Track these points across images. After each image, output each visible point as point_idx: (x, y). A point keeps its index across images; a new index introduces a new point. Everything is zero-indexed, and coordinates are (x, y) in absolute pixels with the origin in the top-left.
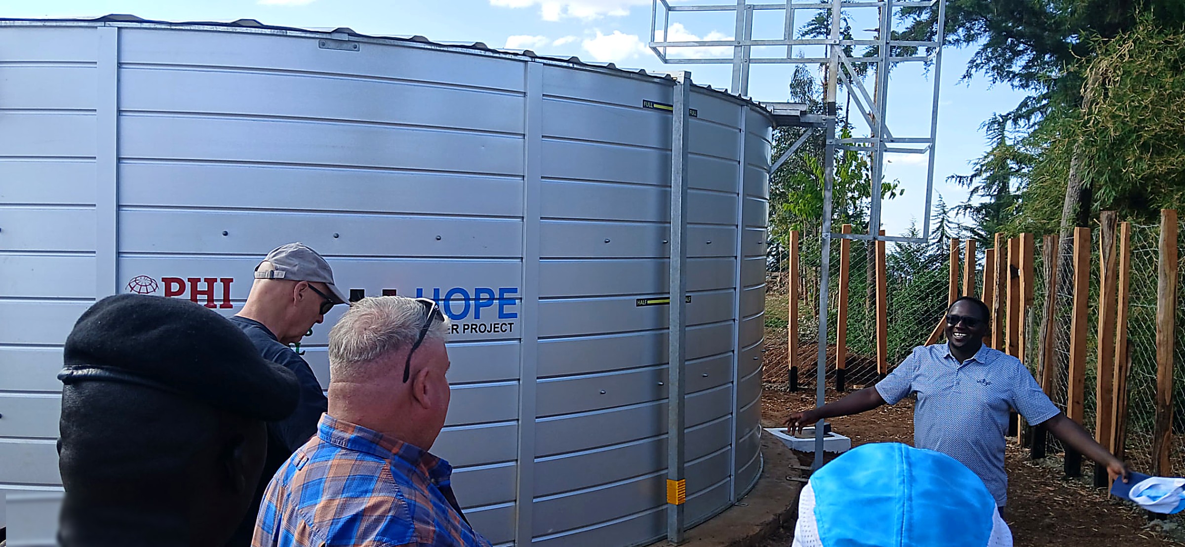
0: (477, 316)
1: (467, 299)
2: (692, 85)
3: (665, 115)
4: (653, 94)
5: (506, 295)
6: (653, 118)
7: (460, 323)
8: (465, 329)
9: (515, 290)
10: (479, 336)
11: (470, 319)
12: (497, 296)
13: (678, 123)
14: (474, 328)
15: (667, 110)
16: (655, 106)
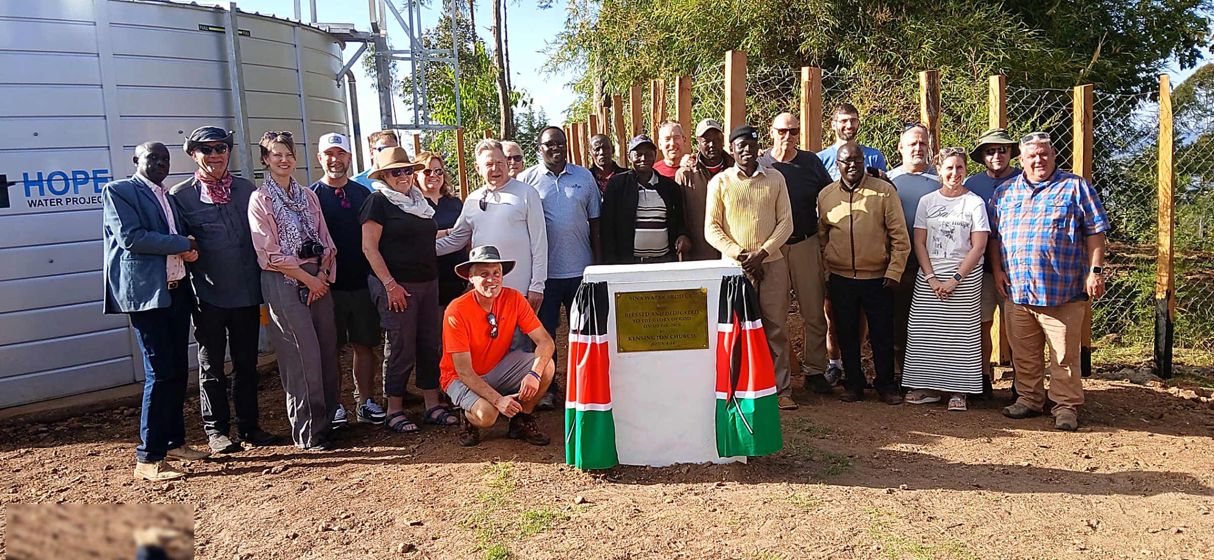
0: (76, 192)
1: (66, 179)
2: (238, 10)
3: (220, 34)
4: (207, 20)
5: (99, 175)
6: (209, 39)
7: (63, 197)
8: (67, 202)
9: (106, 172)
10: (80, 206)
11: (70, 194)
12: (91, 176)
13: (230, 42)
14: (75, 200)
15: (220, 31)
16: (210, 29)
